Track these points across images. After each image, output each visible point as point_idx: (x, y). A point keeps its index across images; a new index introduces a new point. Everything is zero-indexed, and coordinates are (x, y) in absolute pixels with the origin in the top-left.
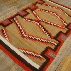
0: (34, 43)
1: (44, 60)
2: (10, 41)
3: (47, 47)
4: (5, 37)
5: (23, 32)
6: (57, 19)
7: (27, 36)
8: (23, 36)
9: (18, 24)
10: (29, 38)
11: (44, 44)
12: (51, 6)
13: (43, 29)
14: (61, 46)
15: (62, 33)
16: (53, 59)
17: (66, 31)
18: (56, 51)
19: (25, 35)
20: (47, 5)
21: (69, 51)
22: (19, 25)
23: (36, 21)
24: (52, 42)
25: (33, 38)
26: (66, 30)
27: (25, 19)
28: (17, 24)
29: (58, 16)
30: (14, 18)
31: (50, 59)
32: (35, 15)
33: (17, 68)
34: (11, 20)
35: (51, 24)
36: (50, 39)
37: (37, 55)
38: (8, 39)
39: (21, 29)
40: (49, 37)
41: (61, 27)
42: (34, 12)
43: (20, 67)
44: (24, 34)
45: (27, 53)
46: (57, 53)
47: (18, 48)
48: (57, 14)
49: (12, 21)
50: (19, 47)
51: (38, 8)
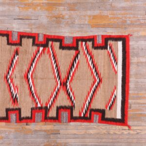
0: (99, 63)
1: (110, 42)
2: (115, 88)
3: (95, 49)
4: (115, 97)
5: (95, 86)
6: (39, 65)
7: (97, 78)
8: (100, 81)
9: (87, 103)
10: (97, 74)
11: (92, 54)
12: (12, 93)
13: (73, 70)
14: (83, 37)
15: (63, 45)
16: (102, 36)
17: (54, 43)
18: (92, 37)
19: (98, 80)
20: (15, 100)
21: (82, 26)
22: (89, 99)
23: (67, 86)
24: (85, 48)
25: (94, 71)
26: (52, 43)
27: (73, 102)
28: (89, 103)
29: (30, 68)
30: (82, 115)
31: (105, 39)
32: (56, 97)
33: (132, 58)
34: (88, 116)
35: (57, 66)
36: (81, 53)
37: (110, 52)
38: (114, 91)
39: (92, 92)
40: (79, 56)
41: (51, 52)
42: (50, 103)
43: (130, 57)
44: (96, 83)
45: (115, 61)
46: (94, 36)
47: (116, 73)
48: (29, 72)
49: (89, 113)
50: (114, 73)
51: (34, 106)
